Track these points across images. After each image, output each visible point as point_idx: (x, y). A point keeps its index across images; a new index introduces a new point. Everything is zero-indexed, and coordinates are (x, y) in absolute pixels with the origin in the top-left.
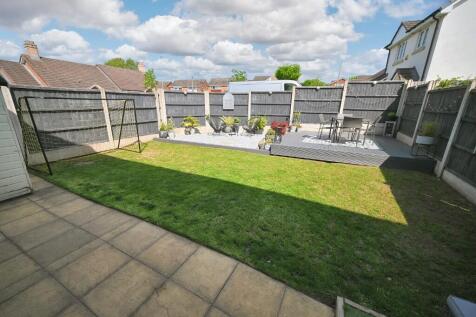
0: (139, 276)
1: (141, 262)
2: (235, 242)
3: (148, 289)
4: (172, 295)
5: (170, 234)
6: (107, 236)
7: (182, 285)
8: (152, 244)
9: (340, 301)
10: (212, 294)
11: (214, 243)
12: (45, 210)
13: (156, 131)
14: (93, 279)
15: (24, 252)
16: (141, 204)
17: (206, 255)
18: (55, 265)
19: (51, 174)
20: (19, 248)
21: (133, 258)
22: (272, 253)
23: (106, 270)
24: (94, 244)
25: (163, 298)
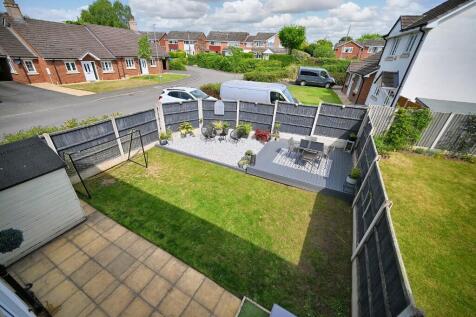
0: (161, 284)
1: (161, 277)
2: (206, 265)
3: (165, 291)
4: (176, 293)
5: (174, 258)
6: (141, 259)
7: (180, 289)
8: (165, 264)
9: (245, 298)
10: (192, 293)
11: (195, 265)
12: (101, 235)
13: (156, 138)
14: (141, 286)
15: (104, 268)
16: (156, 232)
17: (192, 272)
18: (122, 277)
19: (90, 197)
20: (100, 265)
21: (157, 274)
22: (224, 271)
23: (146, 280)
24: (136, 264)
25: (172, 295)
